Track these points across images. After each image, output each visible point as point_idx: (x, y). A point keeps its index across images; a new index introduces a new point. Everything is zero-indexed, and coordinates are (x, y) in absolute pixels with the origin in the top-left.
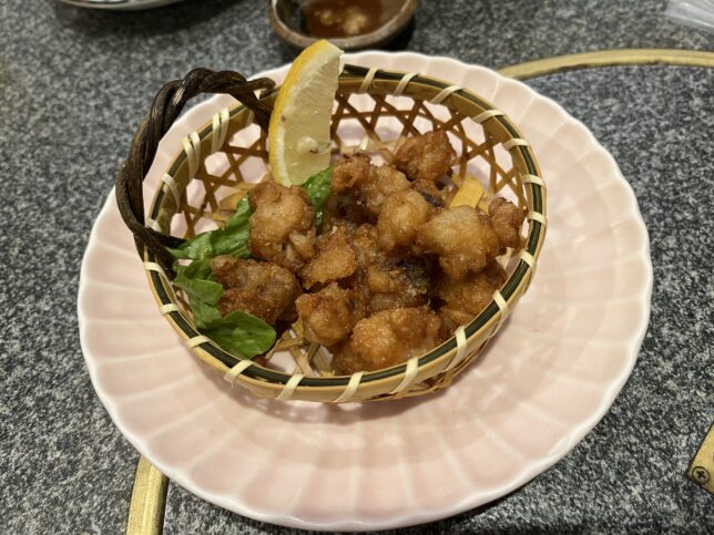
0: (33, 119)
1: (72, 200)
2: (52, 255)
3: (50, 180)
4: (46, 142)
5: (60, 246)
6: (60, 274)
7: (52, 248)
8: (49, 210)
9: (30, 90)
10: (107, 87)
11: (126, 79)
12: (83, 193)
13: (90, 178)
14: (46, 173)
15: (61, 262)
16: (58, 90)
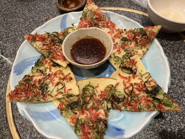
0: (3, 10)
1: (8, 25)
2: (3, 34)
3: (5, 21)
4: (5, 14)
5: (5, 33)
6: (4, 37)
7: (3, 33)
8: (4, 27)
9: (3, 5)
10: (17, 5)
11: (21, 4)
12: (10, 24)
13: (12, 22)
14: (4, 20)
15: (5, 35)
16: (8, 5)
